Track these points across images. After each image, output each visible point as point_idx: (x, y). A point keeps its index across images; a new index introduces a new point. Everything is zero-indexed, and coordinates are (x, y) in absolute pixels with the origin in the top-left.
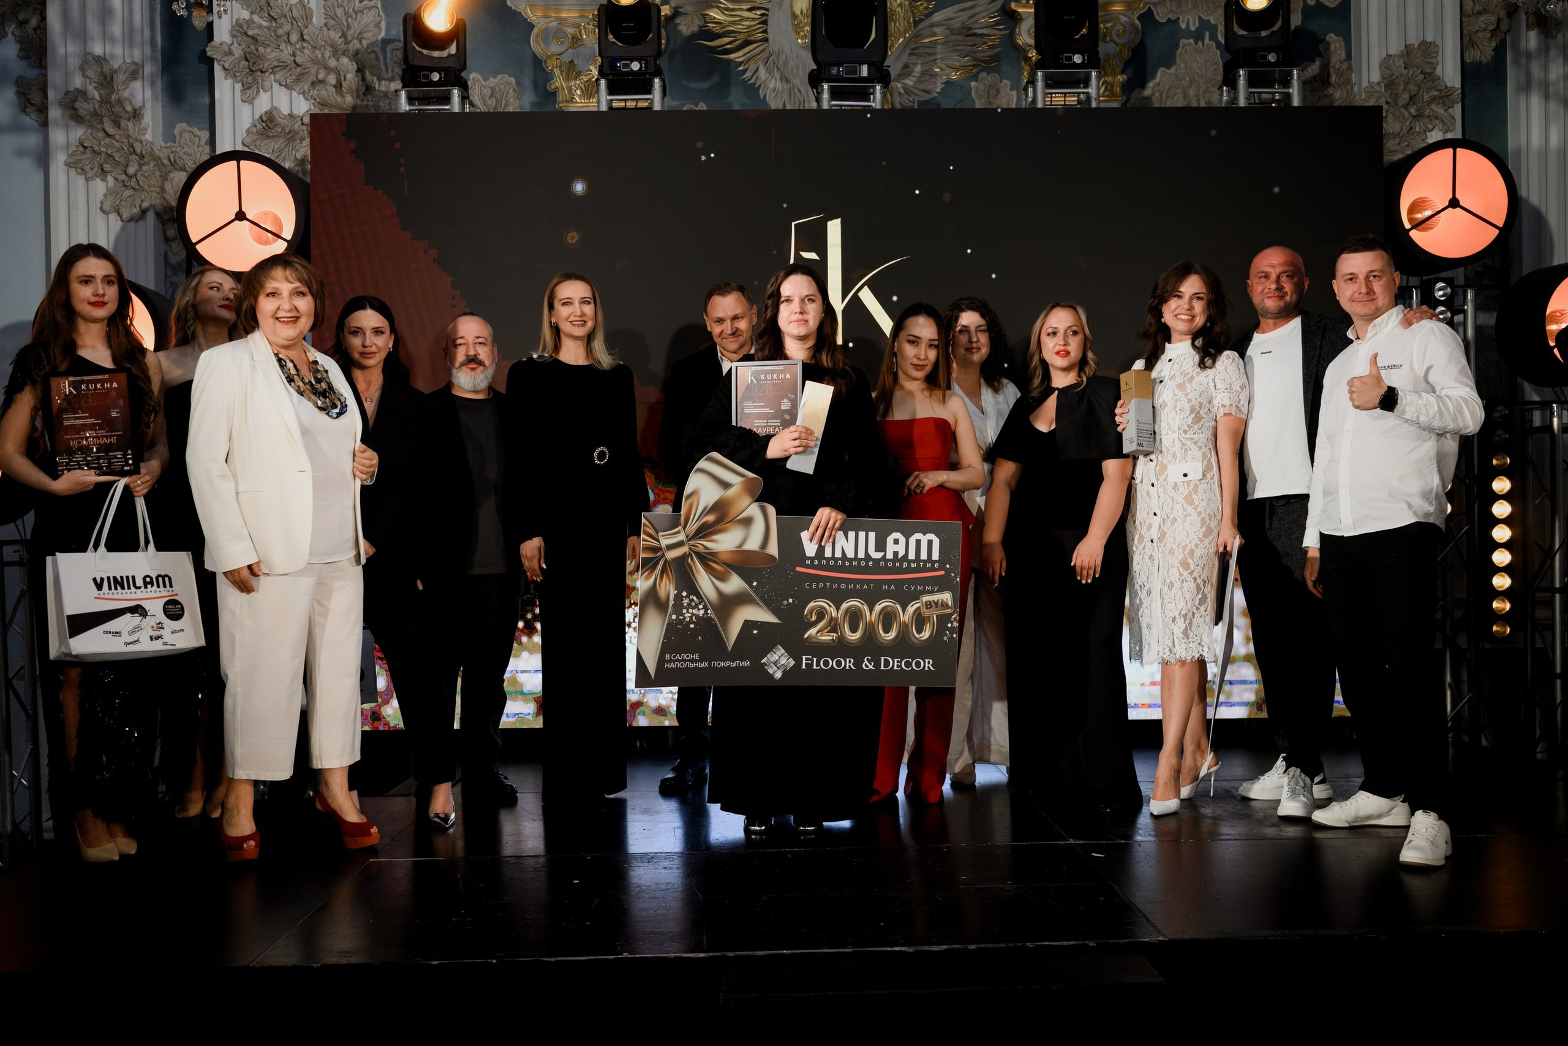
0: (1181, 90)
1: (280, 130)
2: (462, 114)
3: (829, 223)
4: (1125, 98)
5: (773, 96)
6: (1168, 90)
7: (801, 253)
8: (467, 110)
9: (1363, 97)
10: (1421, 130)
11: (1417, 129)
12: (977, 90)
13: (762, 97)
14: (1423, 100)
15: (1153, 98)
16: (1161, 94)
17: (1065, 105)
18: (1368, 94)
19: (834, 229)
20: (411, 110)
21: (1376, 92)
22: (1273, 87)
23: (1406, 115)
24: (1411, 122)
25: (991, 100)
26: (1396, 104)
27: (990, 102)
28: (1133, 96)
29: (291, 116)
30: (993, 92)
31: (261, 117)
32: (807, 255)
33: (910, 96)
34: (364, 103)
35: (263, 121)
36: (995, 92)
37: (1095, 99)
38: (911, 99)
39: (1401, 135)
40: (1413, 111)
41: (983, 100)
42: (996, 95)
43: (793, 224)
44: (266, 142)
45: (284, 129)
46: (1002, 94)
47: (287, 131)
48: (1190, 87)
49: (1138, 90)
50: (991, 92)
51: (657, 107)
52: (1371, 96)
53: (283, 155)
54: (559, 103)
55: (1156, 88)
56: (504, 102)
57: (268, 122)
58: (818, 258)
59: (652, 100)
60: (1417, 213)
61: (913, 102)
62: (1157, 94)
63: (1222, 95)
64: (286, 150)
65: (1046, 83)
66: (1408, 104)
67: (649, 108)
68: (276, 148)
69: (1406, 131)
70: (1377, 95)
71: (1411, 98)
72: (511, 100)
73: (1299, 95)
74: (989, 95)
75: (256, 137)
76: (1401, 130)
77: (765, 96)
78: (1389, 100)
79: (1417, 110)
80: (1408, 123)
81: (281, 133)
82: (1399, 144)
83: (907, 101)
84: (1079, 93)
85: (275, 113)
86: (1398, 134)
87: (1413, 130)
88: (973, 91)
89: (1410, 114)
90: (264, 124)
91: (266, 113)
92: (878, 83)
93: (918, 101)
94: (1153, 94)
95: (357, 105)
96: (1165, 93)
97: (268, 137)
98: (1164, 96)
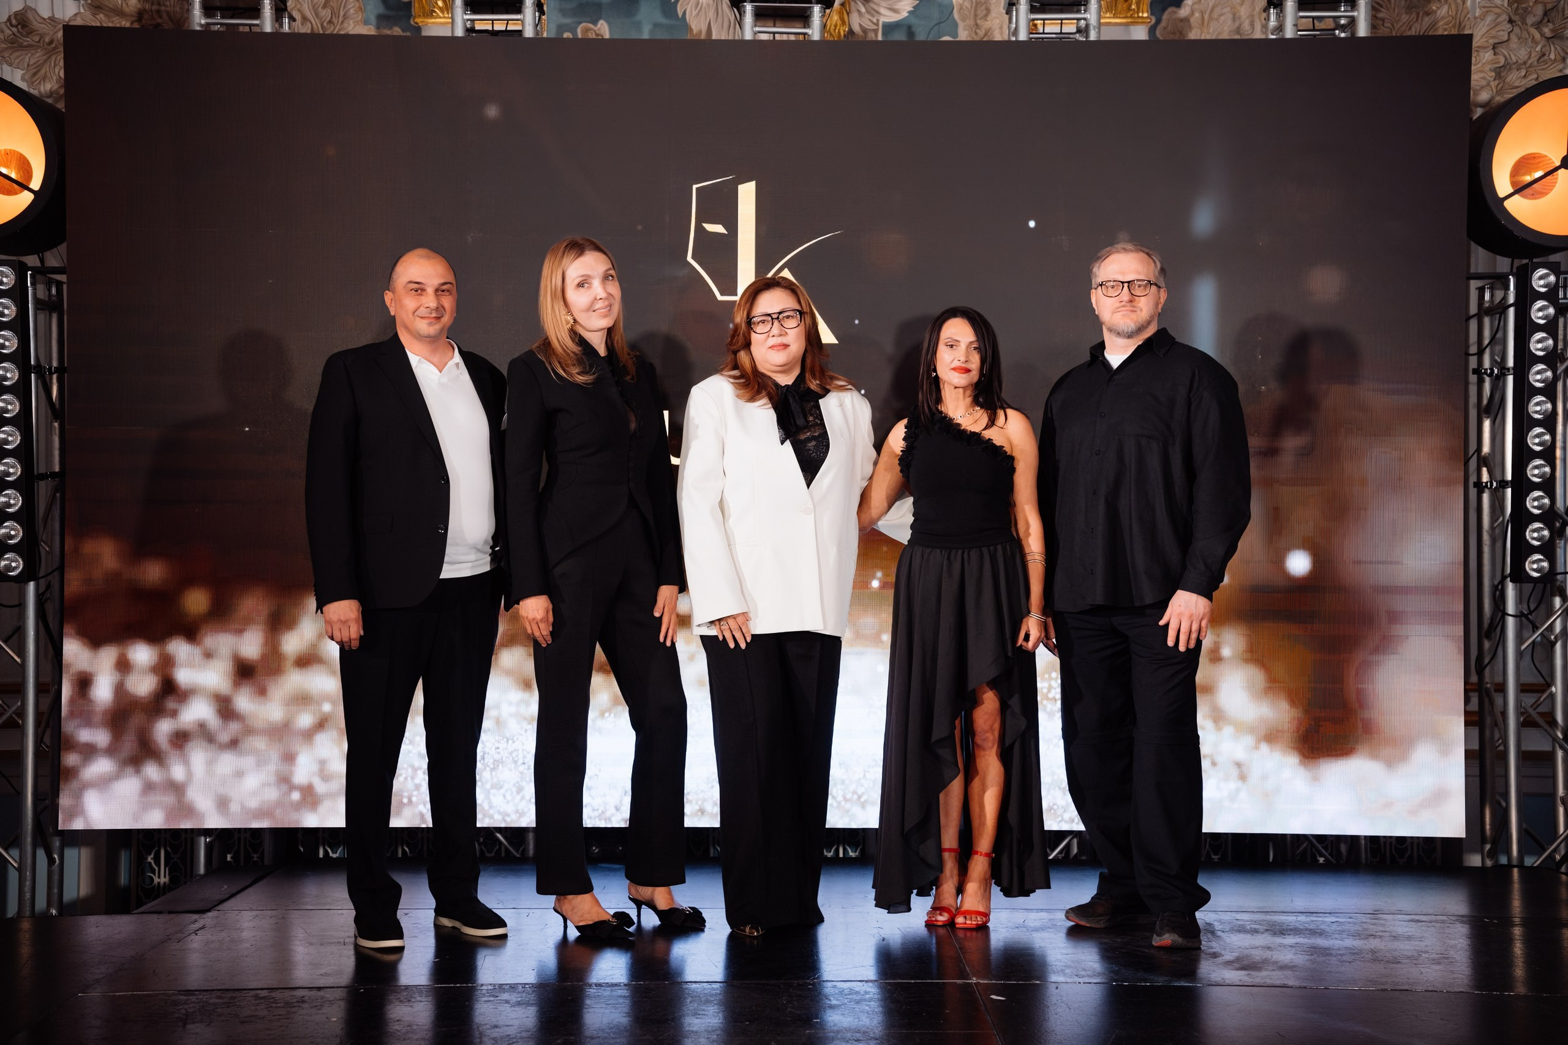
0: (1228, 9)
1: (37, 39)
2: (276, 36)
3: (741, 187)
4: (1154, 20)
5: (694, 13)
6: (1212, 11)
7: (704, 225)
8: (286, 28)
9: (1477, 14)
10: (1558, 58)
11: (1552, 56)
12: (961, 8)
13: (680, 15)
14: (1563, 15)
15: (1192, 20)
16: (1202, 13)
17: (1061, 33)
18: (1484, 10)
19: (747, 193)
20: (208, 24)
21: (1497, 7)
22: (1336, 9)
23: (1537, 36)
24: (1544, 46)
25: (979, 22)
26: (1524, 22)
27: (977, 25)
28: (1165, 16)
29: (52, 19)
30: (981, 12)
31: (9, 19)
32: (711, 228)
33: (873, 16)
34: (153, 8)
35: (12, 25)
36: (984, 12)
37: (1094, 27)
38: (875, 21)
39: (1528, 65)
40: (1547, 31)
41: (968, 22)
42: (986, 16)
43: (695, 187)
44: (17, 54)
45: (42, 36)
46: (993, 14)
47: (47, 40)
48: (1242, 5)
49: (1170, 9)
50: (979, 12)
51: (529, 33)
52: (1487, 12)
53: (43, 72)
54: (415, 18)
55: (1196, 6)
56: (342, 13)
57: (20, 27)
58: (727, 233)
59: (522, 21)
60: (1525, 174)
61: (877, 24)
62: (1197, 15)
63: (1268, 19)
64: (47, 66)
65: (1031, 5)
66: (1541, 21)
67: (520, 32)
68: (31, 63)
69: (1536, 58)
70: (1497, 10)
71: (1545, 14)
72: (352, 11)
73: (1366, 20)
74: (976, 15)
75: (4, 46)
76: (1529, 58)
77: (684, 13)
78: (1514, 18)
79: (1552, 30)
80: (1538, 49)
81: (39, 42)
82: (1525, 76)
83: (870, 24)
84: (1078, 19)
85: (30, 15)
86: (1525, 63)
87: (1546, 57)
88: (955, 10)
89: (1542, 35)
90: (14, 30)
91: (16, 14)
92: (817, 3)
93: (883, 22)
94: (1192, 13)
95: (145, 10)
96: (1208, 12)
97: (21, 47)
98: (1206, 17)
